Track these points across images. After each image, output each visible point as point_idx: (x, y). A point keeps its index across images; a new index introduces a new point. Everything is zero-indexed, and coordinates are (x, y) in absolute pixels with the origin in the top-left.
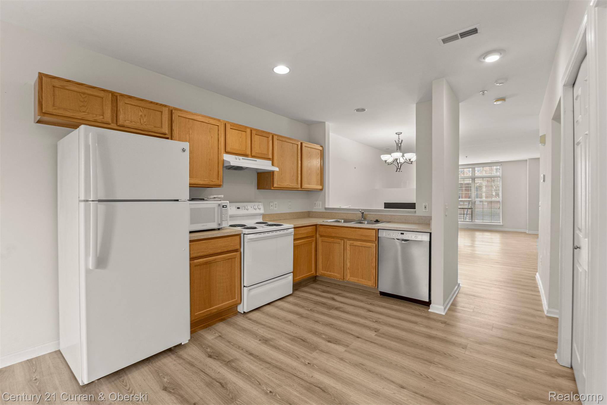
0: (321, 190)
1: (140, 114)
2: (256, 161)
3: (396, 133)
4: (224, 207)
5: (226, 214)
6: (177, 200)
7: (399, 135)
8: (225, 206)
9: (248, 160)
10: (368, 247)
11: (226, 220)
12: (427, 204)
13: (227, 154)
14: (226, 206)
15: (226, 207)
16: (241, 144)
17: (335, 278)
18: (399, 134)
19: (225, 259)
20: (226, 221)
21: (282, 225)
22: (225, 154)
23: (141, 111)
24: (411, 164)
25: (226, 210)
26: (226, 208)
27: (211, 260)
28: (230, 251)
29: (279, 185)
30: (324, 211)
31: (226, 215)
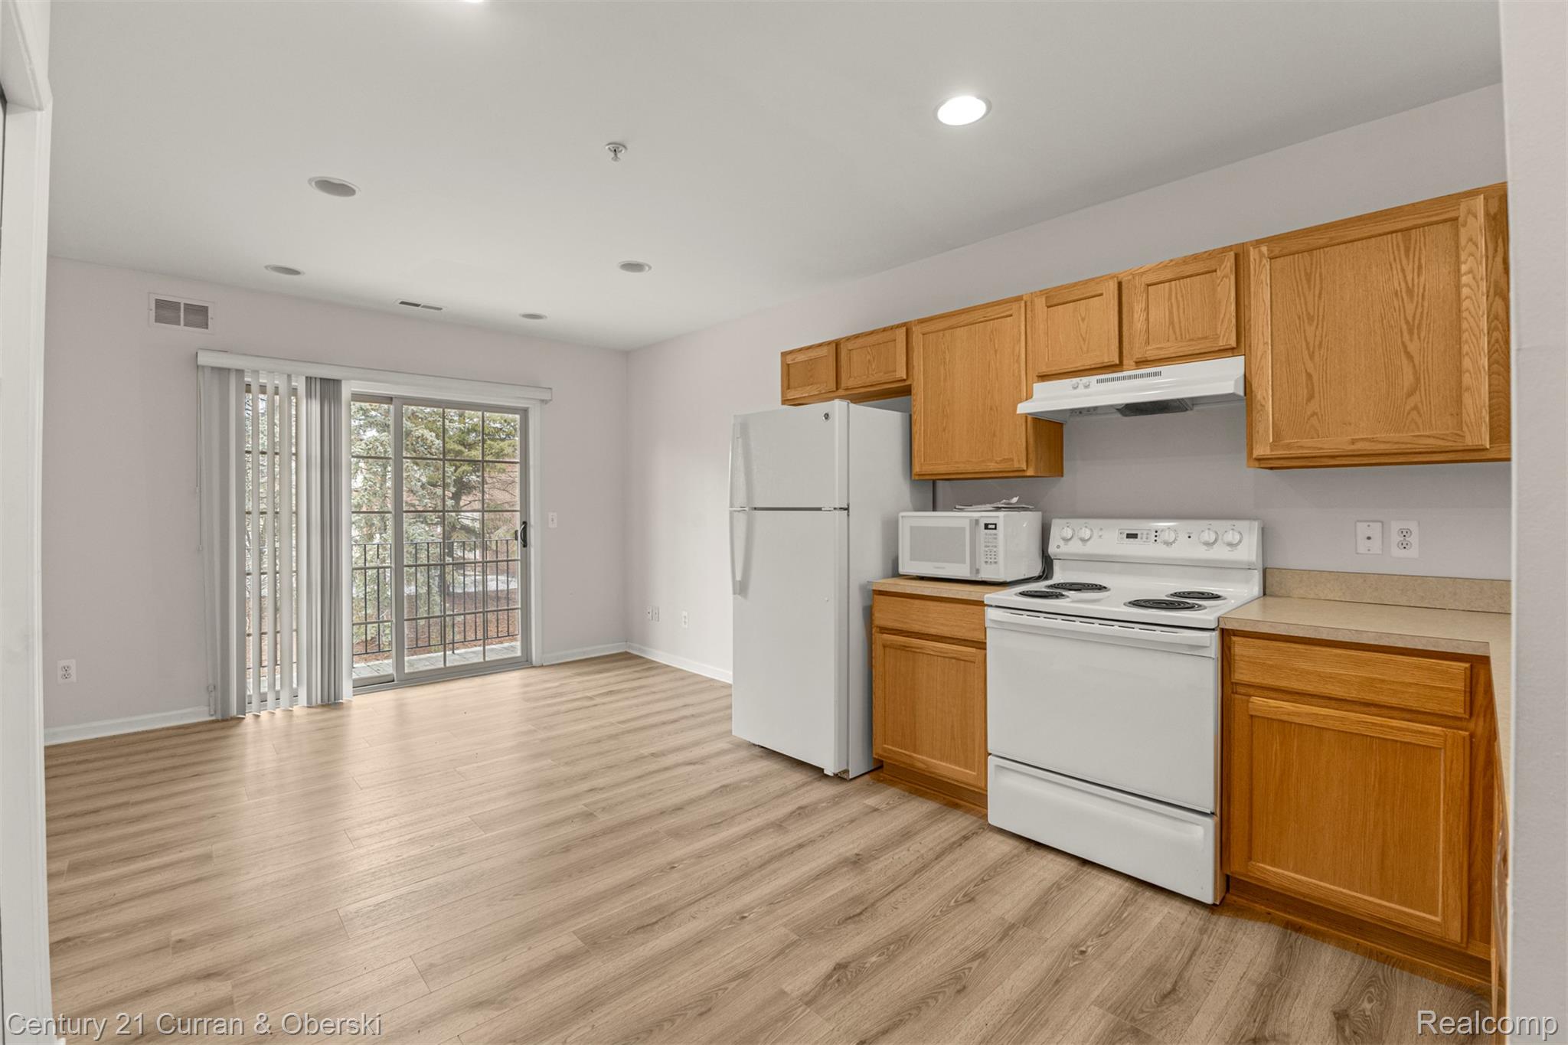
1: (868, 357)
2: (1159, 374)
4: (990, 526)
5: (996, 547)
6: (819, 509)
8: (993, 527)
9: (1124, 378)
11: (996, 563)
13: (1043, 381)
14: (995, 524)
15: (995, 529)
16: (1084, 340)
19: (946, 655)
20: (994, 566)
22: (1038, 381)
23: (868, 353)
25: (995, 535)
26: (994, 531)
27: (913, 645)
28: (965, 640)
29: (1289, 446)
31: (995, 549)
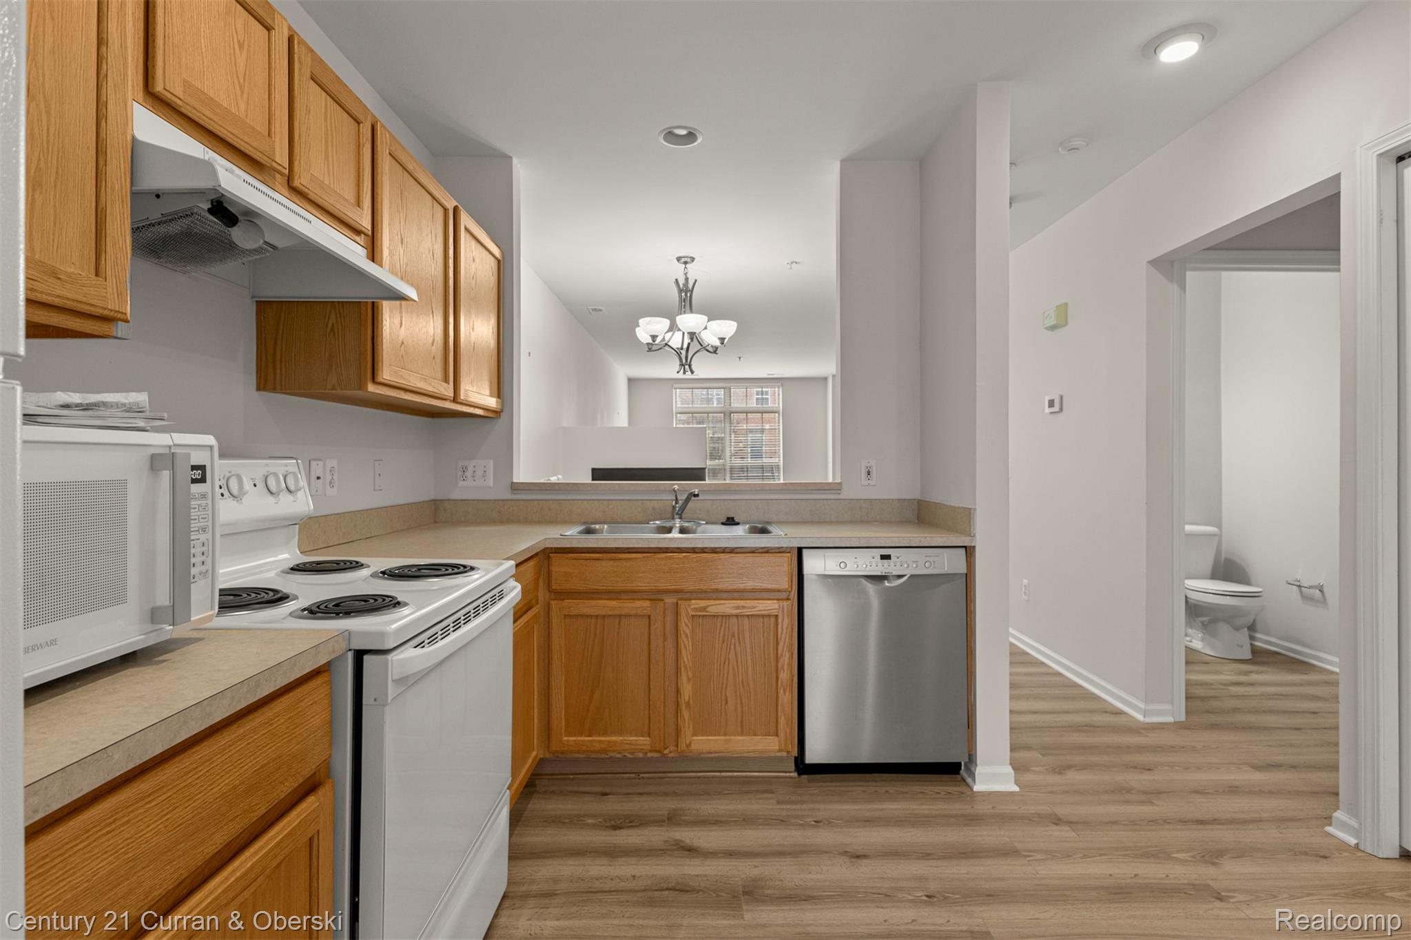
0: (496, 413)
2: (309, 222)
3: (679, 259)
5: (204, 529)
7: (687, 266)
10: (763, 616)
11: (204, 574)
12: (873, 463)
17: (627, 754)
18: (686, 261)
21: (472, 569)
22: (144, 105)
24: (714, 355)
25: (204, 495)
26: (201, 485)
30: (507, 495)
31: (203, 538)
